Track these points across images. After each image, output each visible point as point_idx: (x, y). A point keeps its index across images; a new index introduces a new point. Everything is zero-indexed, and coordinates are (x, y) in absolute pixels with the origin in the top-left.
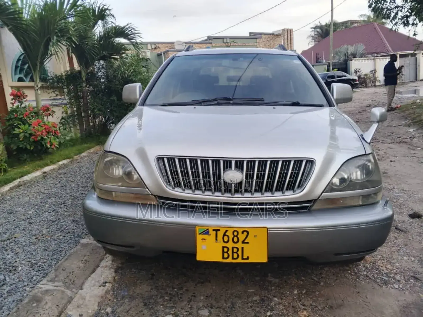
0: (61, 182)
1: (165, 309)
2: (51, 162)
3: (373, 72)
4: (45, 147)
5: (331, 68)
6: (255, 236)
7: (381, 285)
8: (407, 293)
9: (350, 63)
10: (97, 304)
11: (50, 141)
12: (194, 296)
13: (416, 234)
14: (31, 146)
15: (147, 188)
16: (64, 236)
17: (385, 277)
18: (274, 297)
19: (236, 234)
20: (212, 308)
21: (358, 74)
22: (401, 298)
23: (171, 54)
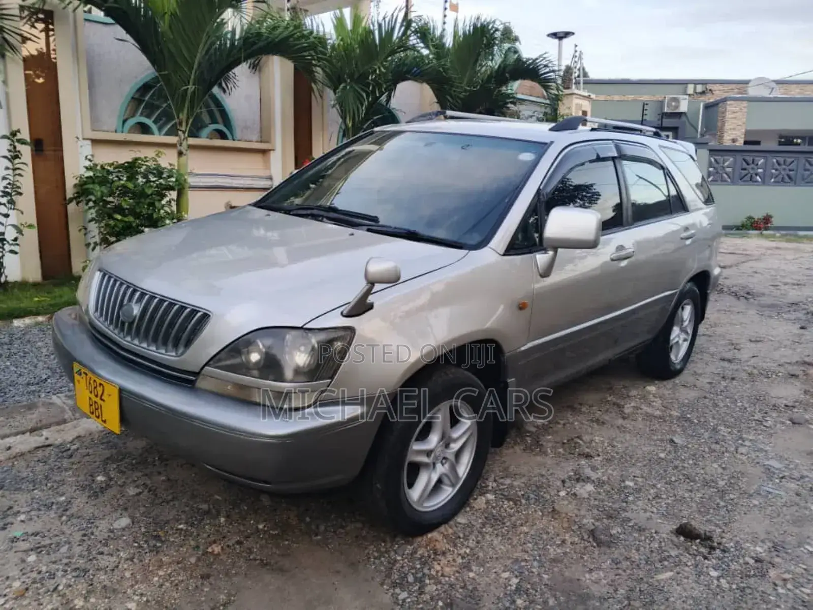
6: (109, 395)
23: (730, 105)
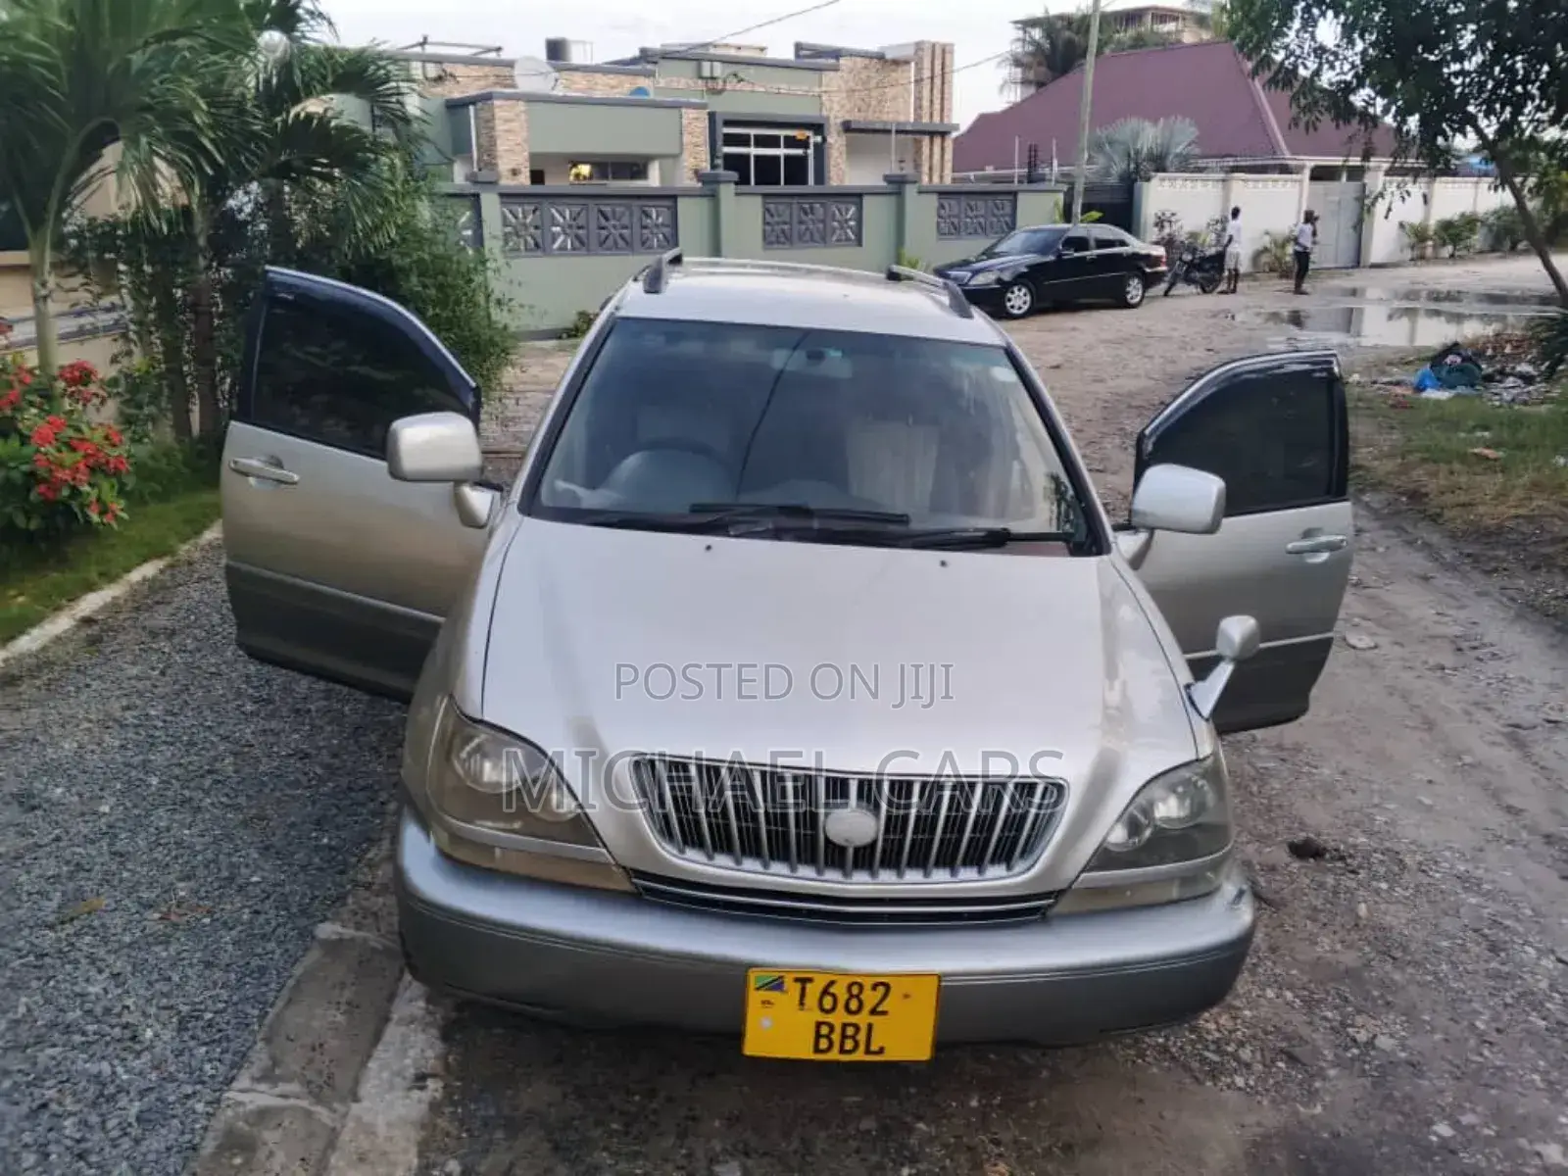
0: (169, 671)
1: (617, 1164)
2: (101, 575)
3: (1219, 227)
4: (82, 520)
5: (1077, 208)
6: (906, 996)
7: (1201, 1076)
8: (1265, 1103)
9: (1140, 188)
10: (414, 1150)
11: (99, 499)
12: (694, 1119)
13: (1303, 912)
14: (29, 519)
15: (605, 846)
16: (257, 912)
17: (1214, 1052)
18: (920, 1118)
19: (855, 990)
20: (747, 1154)
21: (1167, 230)
22: (1250, 1119)
23: (500, 107)
